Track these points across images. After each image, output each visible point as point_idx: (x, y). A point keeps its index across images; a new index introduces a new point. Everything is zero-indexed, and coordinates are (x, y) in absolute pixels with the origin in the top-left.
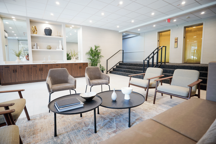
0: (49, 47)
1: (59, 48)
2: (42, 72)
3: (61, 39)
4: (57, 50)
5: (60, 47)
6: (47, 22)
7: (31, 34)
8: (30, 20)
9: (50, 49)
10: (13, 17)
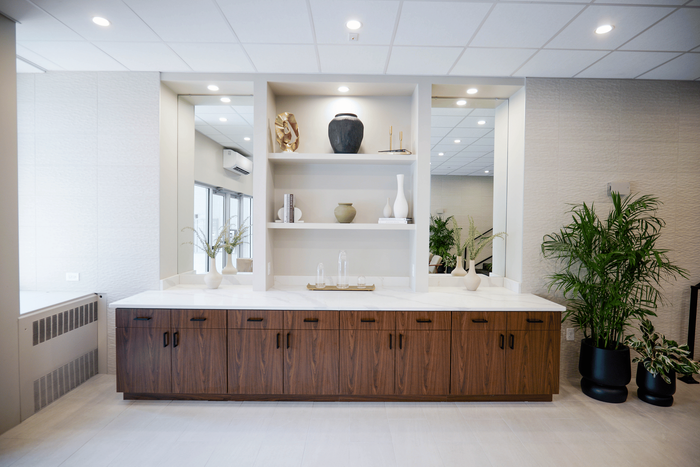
0: (343, 212)
1: (392, 216)
2: (286, 351)
3: (406, 168)
4: (384, 223)
5: (400, 208)
6: (343, 89)
7: (271, 150)
8: (270, 85)
9: (349, 219)
10: (213, 88)
